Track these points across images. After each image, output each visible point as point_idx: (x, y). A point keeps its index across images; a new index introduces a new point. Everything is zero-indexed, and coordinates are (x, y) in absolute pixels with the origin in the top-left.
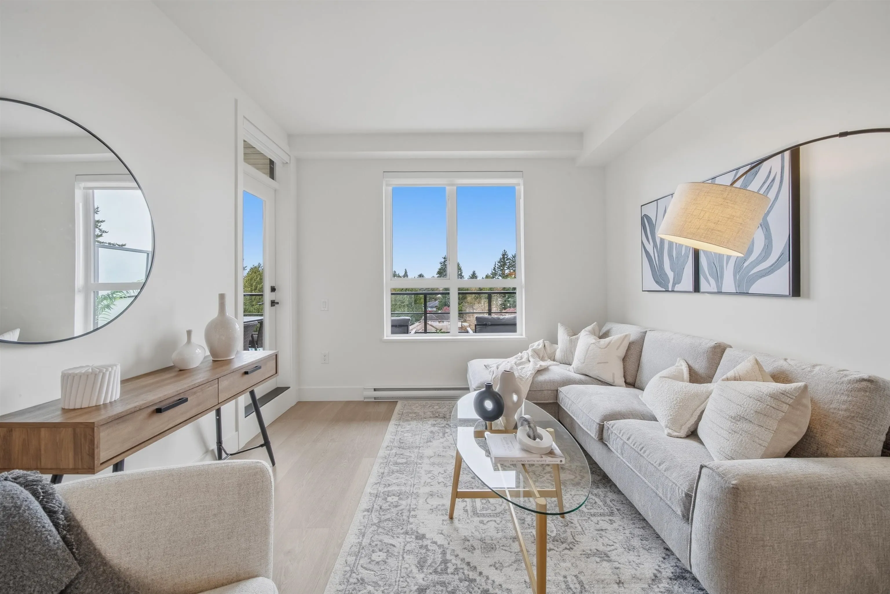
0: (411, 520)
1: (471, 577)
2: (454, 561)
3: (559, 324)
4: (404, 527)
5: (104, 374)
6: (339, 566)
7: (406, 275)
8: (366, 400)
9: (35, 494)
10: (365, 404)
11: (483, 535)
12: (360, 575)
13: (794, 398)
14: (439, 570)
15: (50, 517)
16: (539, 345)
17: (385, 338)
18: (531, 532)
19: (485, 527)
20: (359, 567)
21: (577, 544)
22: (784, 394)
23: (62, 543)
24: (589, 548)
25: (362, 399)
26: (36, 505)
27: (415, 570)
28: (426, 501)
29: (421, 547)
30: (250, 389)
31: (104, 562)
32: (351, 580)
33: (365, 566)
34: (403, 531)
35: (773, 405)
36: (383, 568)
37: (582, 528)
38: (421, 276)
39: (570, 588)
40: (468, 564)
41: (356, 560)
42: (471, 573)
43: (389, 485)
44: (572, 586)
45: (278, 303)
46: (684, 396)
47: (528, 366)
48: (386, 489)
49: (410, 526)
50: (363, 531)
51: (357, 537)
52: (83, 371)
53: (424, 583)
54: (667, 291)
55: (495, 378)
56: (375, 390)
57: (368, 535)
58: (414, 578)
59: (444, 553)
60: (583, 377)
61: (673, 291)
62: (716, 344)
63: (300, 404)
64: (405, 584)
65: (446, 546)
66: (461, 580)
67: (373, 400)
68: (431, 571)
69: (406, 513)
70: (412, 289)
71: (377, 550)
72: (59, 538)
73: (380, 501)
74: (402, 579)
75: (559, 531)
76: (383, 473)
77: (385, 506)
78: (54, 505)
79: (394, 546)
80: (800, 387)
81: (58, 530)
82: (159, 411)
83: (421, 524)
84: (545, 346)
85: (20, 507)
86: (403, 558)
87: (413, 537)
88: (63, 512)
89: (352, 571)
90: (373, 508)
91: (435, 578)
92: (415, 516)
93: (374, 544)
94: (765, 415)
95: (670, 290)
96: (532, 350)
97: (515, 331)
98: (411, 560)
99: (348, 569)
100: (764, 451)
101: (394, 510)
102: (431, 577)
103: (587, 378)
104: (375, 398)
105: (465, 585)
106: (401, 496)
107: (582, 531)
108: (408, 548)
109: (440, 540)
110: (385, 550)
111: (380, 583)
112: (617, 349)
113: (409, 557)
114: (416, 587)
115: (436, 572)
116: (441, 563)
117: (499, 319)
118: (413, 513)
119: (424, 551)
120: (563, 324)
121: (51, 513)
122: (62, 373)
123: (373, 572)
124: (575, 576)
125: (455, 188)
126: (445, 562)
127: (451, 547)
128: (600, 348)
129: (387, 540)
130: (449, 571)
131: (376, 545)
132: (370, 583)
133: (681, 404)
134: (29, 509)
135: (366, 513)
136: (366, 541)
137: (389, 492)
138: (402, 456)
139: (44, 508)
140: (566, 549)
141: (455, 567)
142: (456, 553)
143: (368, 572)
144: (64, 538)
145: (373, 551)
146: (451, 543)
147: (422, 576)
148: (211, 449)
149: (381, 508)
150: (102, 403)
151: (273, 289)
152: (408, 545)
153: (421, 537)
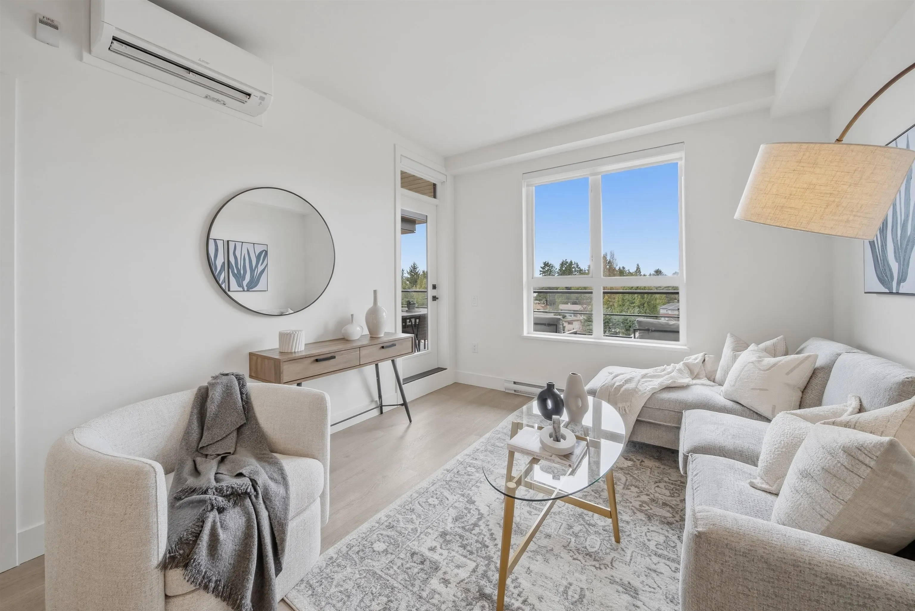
0: (473, 488)
1: (486, 543)
2: (482, 528)
3: (729, 335)
4: (465, 491)
5: (294, 335)
6: (405, 497)
7: (638, 270)
8: (507, 391)
9: (239, 384)
10: (506, 394)
11: (522, 522)
12: (414, 507)
13: (875, 458)
14: (467, 528)
15: (241, 395)
16: (696, 359)
17: (525, 334)
18: (570, 539)
19: (530, 517)
20: (417, 502)
21: (612, 568)
22: (861, 450)
23: (242, 408)
24: (621, 577)
25: (503, 390)
26: (237, 388)
27: (450, 520)
28: (495, 479)
29: (466, 508)
30: (392, 359)
31: (257, 423)
32: (406, 507)
33: (420, 503)
34: (462, 493)
35: (846, 464)
36: (430, 509)
37: (631, 560)
38: (658, 272)
39: (567, 594)
40: (492, 534)
41: (417, 497)
42: (488, 541)
43: (476, 459)
44: (570, 593)
45: (438, 298)
46: (792, 440)
47: (657, 380)
48: (471, 461)
49: (469, 492)
50: (435, 482)
51: (428, 484)
52: (289, 332)
53: (450, 530)
54: (891, 293)
55: (604, 385)
56: (515, 383)
57: (437, 486)
58: (445, 524)
59: (479, 519)
60: (730, 404)
61: (897, 293)
62: (908, 378)
63: (456, 385)
64: (436, 524)
65: (485, 515)
66: (477, 541)
67: (513, 392)
68: (460, 526)
69: (473, 482)
70: (645, 287)
71: (435, 497)
72: (241, 405)
73: (460, 468)
74: (437, 521)
75: (601, 550)
76: (479, 449)
77: (462, 472)
78: (244, 391)
79: (448, 499)
80: (882, 444)
81: (242, 401)
82: (317, 360)
83: (478, 494)
84: (704, 360)
85: (232, 387)
86: (448, 509)
87: (466, 499)
88: (246, 395)
89: (411, 503)
90: (452, 470)
91: (460, 531)
92: (478, 487)
93: (435, 492)
94: (835, 476)
95: (894, 291)
96: (683, 363)
97: (677, 339)
98: (453, 513)
99: (410, 500)
100: (826, 525)
101: (466, 477)
102: (457, 529)
103: (738, 407)
104: (515, 391)
105: (478, 546)
106: (479, 470)
107: (628, 561)
108: (456, 505)
109: (484, 510)
110: (439, 499)
111: (422, 516)
112: (788, 374)
113: (452, 510)
114: (443, 530)
115: (463, 528)
116: (472, 524)
117: (668, 324)
118: (478, 484)
119: (466, 512)
120: (733, 335)
121: (242, 393)
122: (280, 333)
123: (422, 509)
124: (581, 589)
125: (600, 176)
126: (476, 525)
127: (488, 518)
128: (760, 369)
129: (446, 493)
130: (473, 532)
131: (437, 494)
132: (416, 514)
133: (784, 450)
134: (234, 389)
135: (446, 472)
136: (433, 488)
137: (472, 463)
138: (502, 441)
139: (240, 390)
140: (594, 566)
141: (480, 531)
142: (489, 523)
143: (420, 507)
144: (243, 406)
145: (432, 497)
146: (490, 515)
147: (452, 525)
148: (376, 400)
149: (458, 472)
150: (293, 351)
151: (434, 287)
152: (458, 503)
153: (471, 502)
